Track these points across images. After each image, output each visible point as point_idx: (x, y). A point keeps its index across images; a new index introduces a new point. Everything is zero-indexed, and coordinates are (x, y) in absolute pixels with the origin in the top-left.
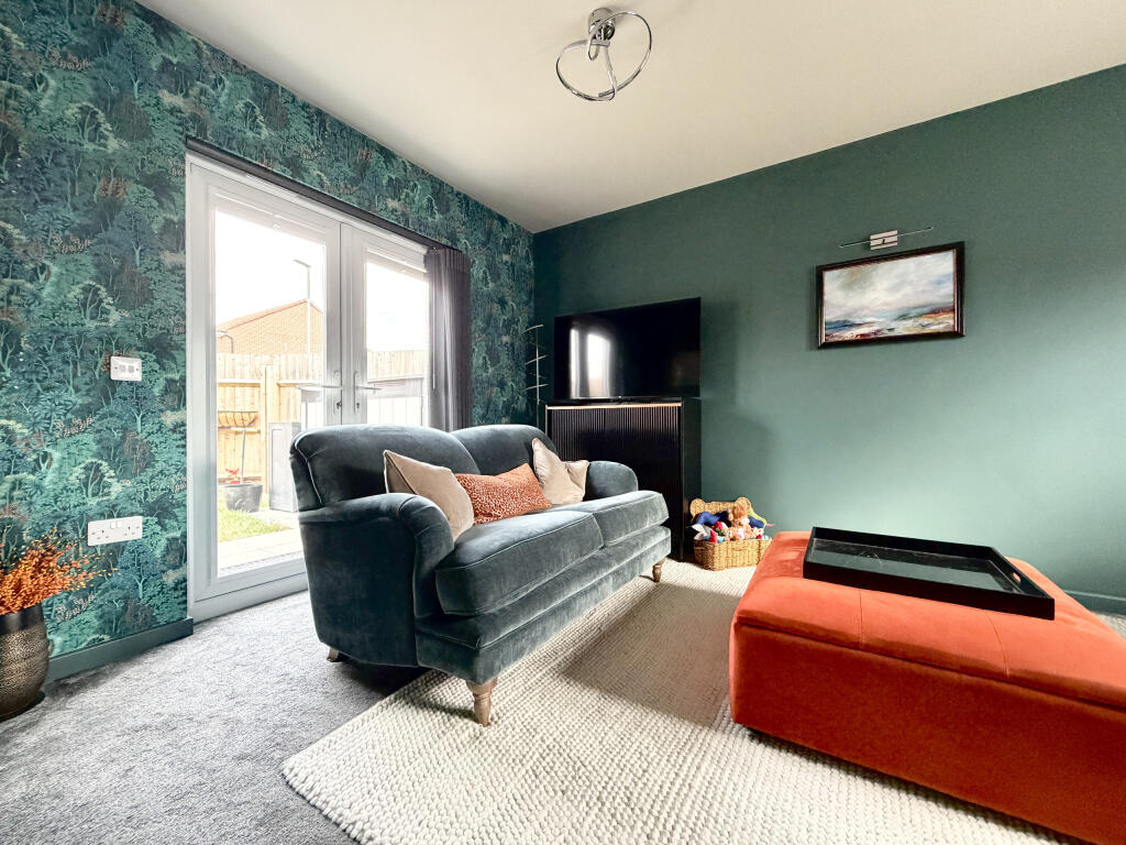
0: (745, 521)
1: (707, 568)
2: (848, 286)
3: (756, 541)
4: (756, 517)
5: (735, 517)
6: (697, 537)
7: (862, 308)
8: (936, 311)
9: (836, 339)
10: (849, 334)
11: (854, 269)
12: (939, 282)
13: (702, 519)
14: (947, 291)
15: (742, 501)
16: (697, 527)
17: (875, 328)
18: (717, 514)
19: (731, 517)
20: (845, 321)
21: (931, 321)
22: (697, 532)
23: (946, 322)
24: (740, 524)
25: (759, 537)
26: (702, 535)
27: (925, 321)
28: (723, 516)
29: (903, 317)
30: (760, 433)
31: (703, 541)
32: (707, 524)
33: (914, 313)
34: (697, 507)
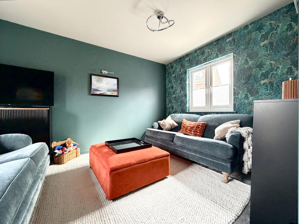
0: (72, 145)
1: (61, 164)
2: (98, 81)
3: (76, 150)
4: (74, 143)
5: (69, 144)
6: (56, 155)
7: (101, 87)
8: (114, 91)
9: (95, 93)
10: (98, 93)
11: (99, 77)
12: (115, 85)
13: (57, 148)
14: (116, 87)
15: (69, 139)
16: (56, 151)
17: (103, 92)
18: (61, 145)
19: (67, 145)
20: (97, 89)
21: (113, 93)
22: (56, 153)
23: (115, 93)
24: (70, 146)
26: (58, 153)
27: (112, 92)
28: (64, 145)
29: (109, 91)
31: (59, 155)
32: (59, 149)
33: (110, 90)
34: (54, 144)
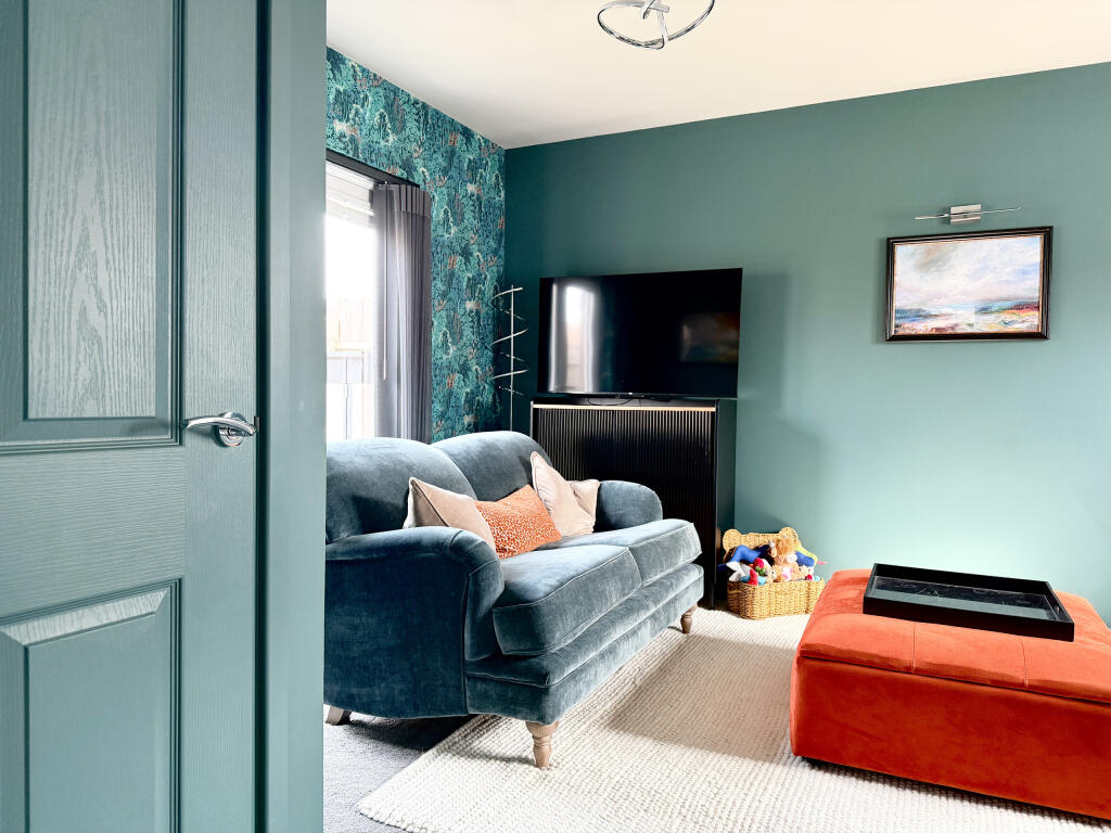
0: (792, 558)
1: (745, 616)
2: (925, 266)
3: (804, 583)
4: (805, 552)
5: (780, 552)
6: (733, 578)
7: (939, 296)
8: (1020, 307)
9: (908, 332)
10: (923, 327)
11: (930, 245)
12: (1024, 272)
13: (738, 556)
14: (1031, 287)
15: (786, 533)
16: (733, 565)
17: (951, 322)
18: (757, 549)
19: (774, 553)
20: (919, 310)
21: (1014, 318)
22: (733, 572)
23: (1030, 321)
24: (785, 561)
25: (809, 577)
26: (739, 575)
27: (1007, 317)
28: (764, 551)
29: (984, 311)
30: (810, 446)
31: (739, 584)
32: (744, 561)
33: (995, 307)
34: (731, 539)
